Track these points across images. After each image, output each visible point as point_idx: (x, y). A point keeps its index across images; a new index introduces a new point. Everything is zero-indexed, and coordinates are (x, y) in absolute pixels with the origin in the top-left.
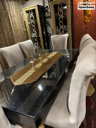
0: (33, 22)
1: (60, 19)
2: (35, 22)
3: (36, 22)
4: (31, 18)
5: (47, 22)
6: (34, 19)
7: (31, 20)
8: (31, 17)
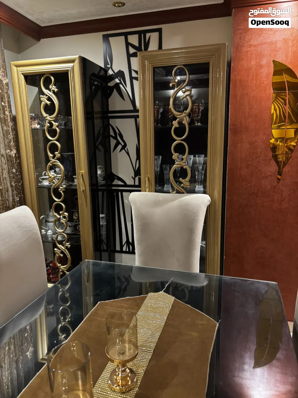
0: (55, 124)
1: (176, 129)
2: (60, 124)
3: (65, 125)
4: (46, 105)
5: (112, 133)
6: (59, 113)
7: (45, 115)
8: (48, 103)
